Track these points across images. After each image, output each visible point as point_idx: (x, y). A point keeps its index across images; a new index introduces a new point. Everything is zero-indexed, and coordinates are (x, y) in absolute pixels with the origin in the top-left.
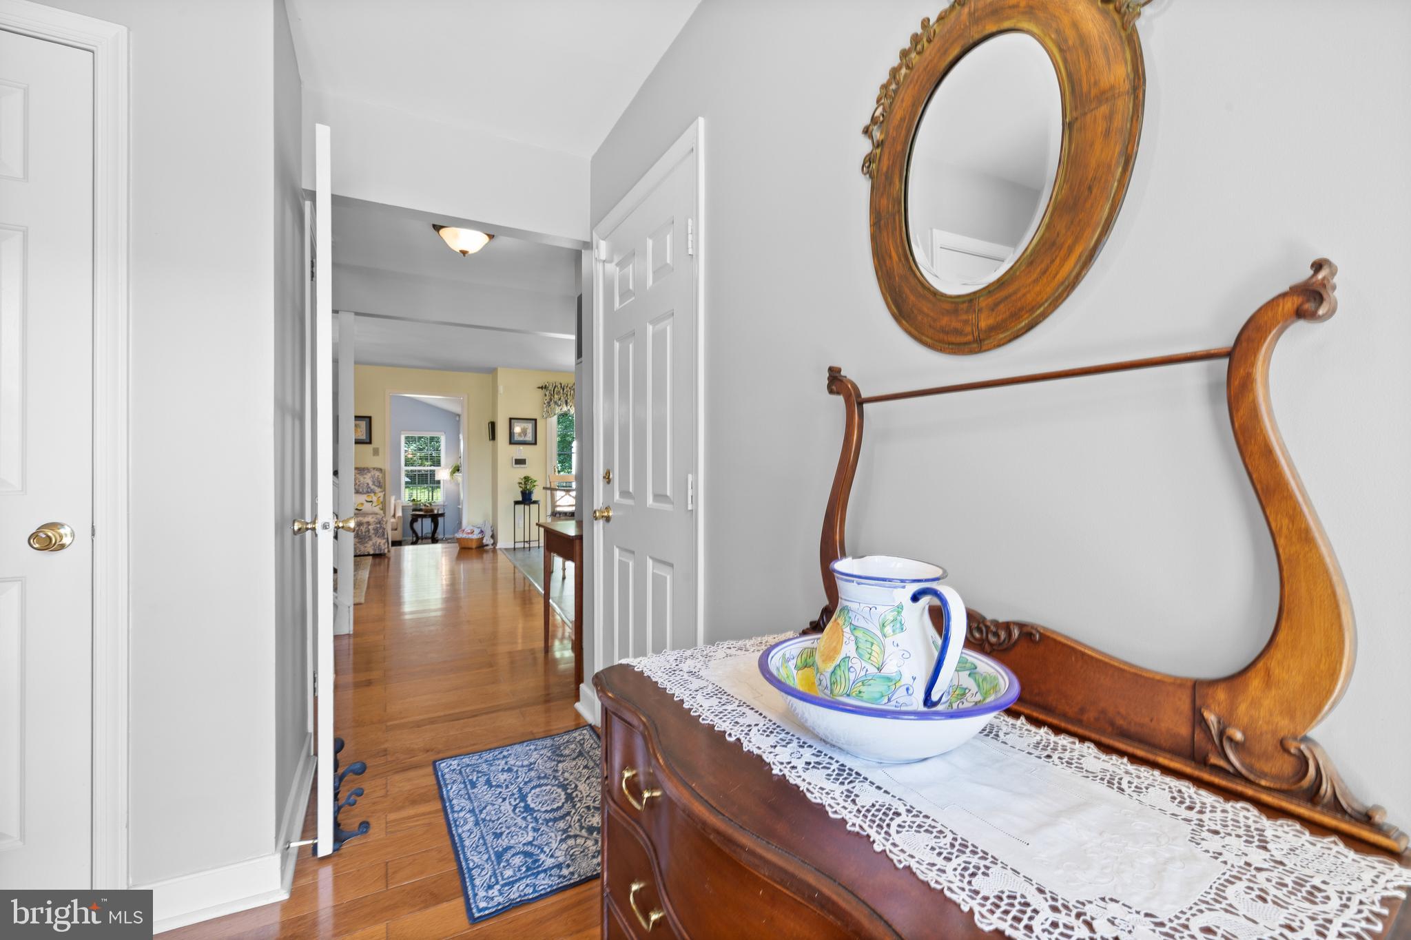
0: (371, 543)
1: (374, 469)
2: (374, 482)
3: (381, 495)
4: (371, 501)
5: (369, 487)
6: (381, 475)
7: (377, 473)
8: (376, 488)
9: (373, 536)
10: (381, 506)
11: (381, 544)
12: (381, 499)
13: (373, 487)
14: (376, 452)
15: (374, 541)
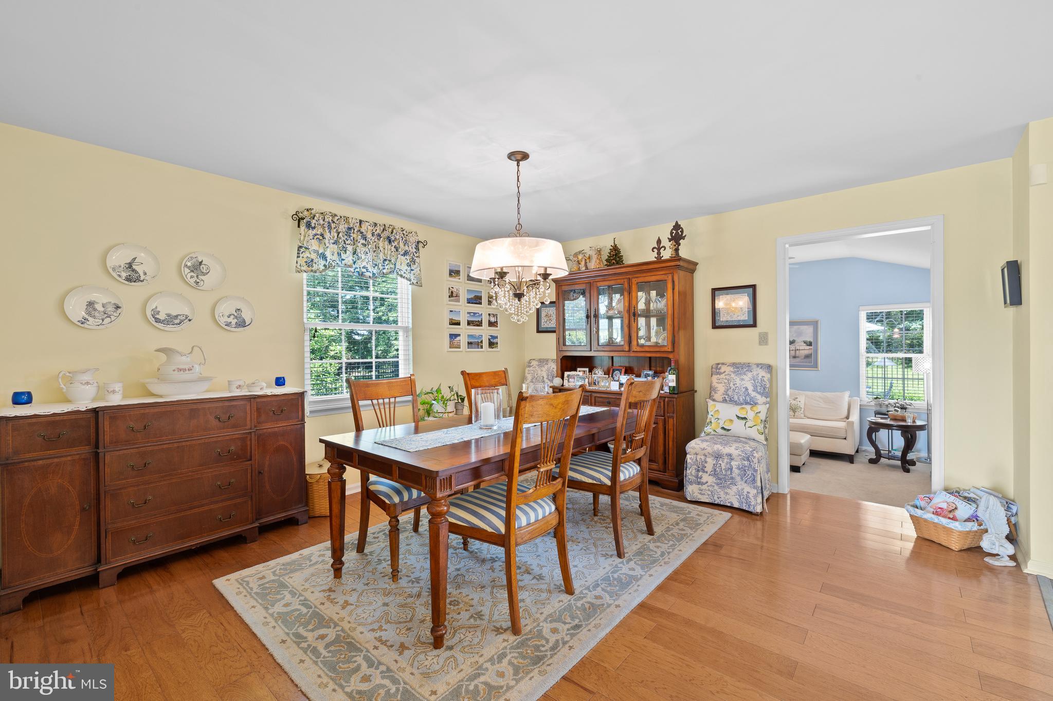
0: (734, 488)
1: (758, 365)
2: (755, 387)
3: (763, 409)
4: (745, 418)
5: (748, 394)
6: (768, 376)
7: (762, 373)
8: (759, 397)
9: (738, 478)
10: (761, 427)
11: (751, 496)
12: (763, 416)
13: (753, 394)
14: (763, 339)
15: (740, 487)
